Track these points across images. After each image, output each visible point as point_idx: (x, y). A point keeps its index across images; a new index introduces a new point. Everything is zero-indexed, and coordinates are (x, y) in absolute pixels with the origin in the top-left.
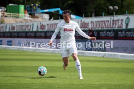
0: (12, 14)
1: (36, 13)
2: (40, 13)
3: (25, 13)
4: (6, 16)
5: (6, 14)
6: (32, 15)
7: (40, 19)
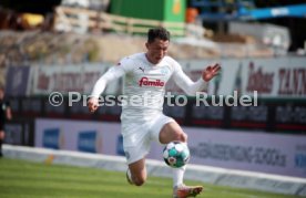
0: (133, 21)
1: (237, 20)
2: (251, 22)
3: (188, 20)
4: (107, 31)
5: (108, 20)
6: (217, 29)
7: (250, 48)
